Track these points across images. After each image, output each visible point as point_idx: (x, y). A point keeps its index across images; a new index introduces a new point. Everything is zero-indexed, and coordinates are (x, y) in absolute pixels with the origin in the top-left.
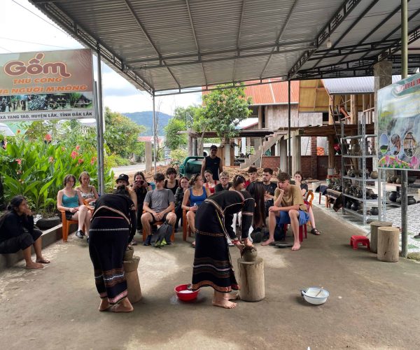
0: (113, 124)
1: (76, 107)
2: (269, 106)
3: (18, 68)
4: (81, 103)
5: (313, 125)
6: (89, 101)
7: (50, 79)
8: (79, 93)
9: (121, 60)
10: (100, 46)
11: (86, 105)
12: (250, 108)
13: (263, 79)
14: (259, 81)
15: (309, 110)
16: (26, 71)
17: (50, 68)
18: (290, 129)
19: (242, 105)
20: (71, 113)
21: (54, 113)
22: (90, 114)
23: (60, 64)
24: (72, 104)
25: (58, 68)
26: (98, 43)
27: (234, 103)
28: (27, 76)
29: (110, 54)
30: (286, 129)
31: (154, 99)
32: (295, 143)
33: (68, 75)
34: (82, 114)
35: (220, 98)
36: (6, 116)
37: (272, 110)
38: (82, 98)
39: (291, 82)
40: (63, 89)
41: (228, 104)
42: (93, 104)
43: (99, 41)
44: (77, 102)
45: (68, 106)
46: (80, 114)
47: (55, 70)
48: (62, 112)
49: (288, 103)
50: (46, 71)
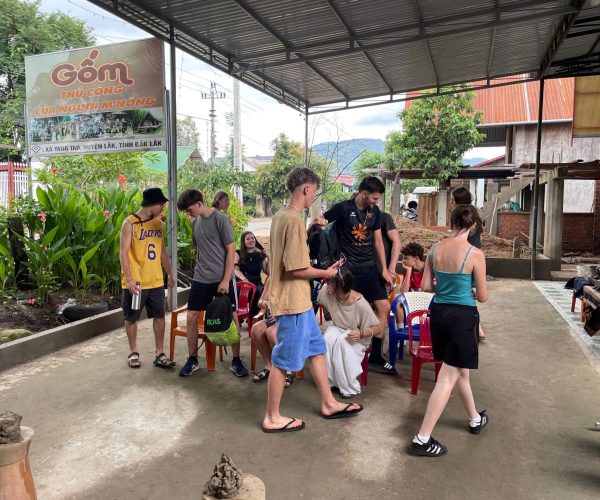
0: (289, 159)
1: (140, 132)
2: (518, 127)
3: (66, 75)
4: (147, 126)
5: (586, 160)
6: (158, 122)
7: (106, 89)
8: (143, 110)
9: (228, 55)
10: (176, 31)
11: (154, 130)
12: (480, 130)
13: (492, 78)
14: (485, 82)
15: (593, 133)
16: (77, 78)
17: (107, 72)
18: (539, 166)
19: (463, 125)
20: (133, 141)
21: (112, 142)
22: (159, 143)
23: (119, 66)
24: (135, 128)
25: (118, 71)
26: (171, 27)
27: (448, 122)
28: (78, 85)
29: (203, 46)
30: (532, 166)
31: (307, 119)
32: (552, 191)
33: (131, 82)
34: (148, 144)
35: (426, 115)
36: (53, 146)
37: (523, 133)
38: (149, 118)
39: (546, 81)
40: (122, 105)
41: (441, 124)
42: (165, 127)
43: (173, 23)
44: (142, 125)
45: (130, 132)
46: (145, 144)
47: (113, 76)
48: (121, 141)
49: (537, 121)
50: (102, 78)
